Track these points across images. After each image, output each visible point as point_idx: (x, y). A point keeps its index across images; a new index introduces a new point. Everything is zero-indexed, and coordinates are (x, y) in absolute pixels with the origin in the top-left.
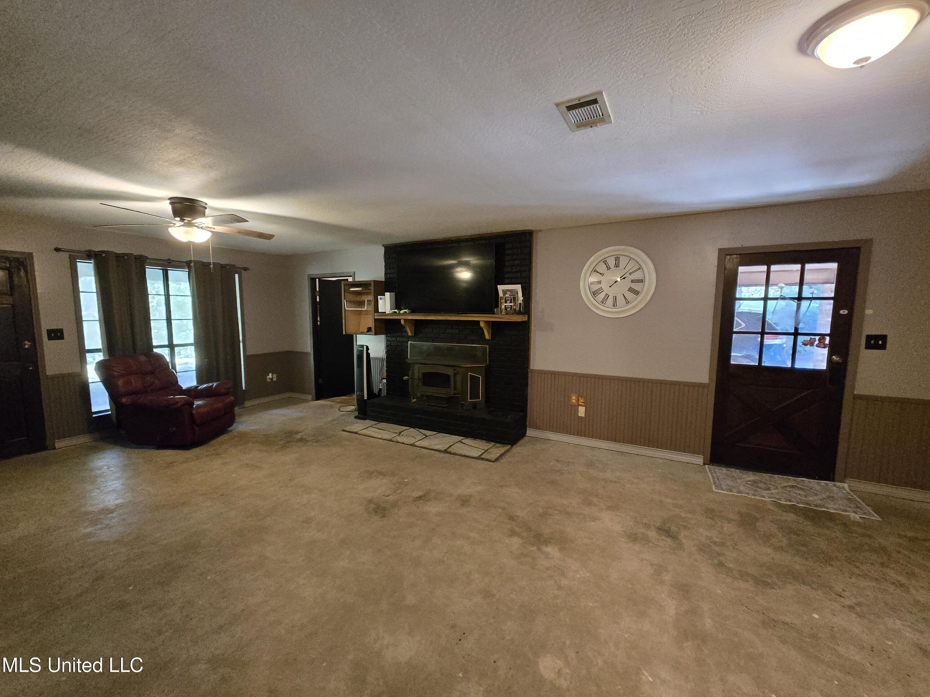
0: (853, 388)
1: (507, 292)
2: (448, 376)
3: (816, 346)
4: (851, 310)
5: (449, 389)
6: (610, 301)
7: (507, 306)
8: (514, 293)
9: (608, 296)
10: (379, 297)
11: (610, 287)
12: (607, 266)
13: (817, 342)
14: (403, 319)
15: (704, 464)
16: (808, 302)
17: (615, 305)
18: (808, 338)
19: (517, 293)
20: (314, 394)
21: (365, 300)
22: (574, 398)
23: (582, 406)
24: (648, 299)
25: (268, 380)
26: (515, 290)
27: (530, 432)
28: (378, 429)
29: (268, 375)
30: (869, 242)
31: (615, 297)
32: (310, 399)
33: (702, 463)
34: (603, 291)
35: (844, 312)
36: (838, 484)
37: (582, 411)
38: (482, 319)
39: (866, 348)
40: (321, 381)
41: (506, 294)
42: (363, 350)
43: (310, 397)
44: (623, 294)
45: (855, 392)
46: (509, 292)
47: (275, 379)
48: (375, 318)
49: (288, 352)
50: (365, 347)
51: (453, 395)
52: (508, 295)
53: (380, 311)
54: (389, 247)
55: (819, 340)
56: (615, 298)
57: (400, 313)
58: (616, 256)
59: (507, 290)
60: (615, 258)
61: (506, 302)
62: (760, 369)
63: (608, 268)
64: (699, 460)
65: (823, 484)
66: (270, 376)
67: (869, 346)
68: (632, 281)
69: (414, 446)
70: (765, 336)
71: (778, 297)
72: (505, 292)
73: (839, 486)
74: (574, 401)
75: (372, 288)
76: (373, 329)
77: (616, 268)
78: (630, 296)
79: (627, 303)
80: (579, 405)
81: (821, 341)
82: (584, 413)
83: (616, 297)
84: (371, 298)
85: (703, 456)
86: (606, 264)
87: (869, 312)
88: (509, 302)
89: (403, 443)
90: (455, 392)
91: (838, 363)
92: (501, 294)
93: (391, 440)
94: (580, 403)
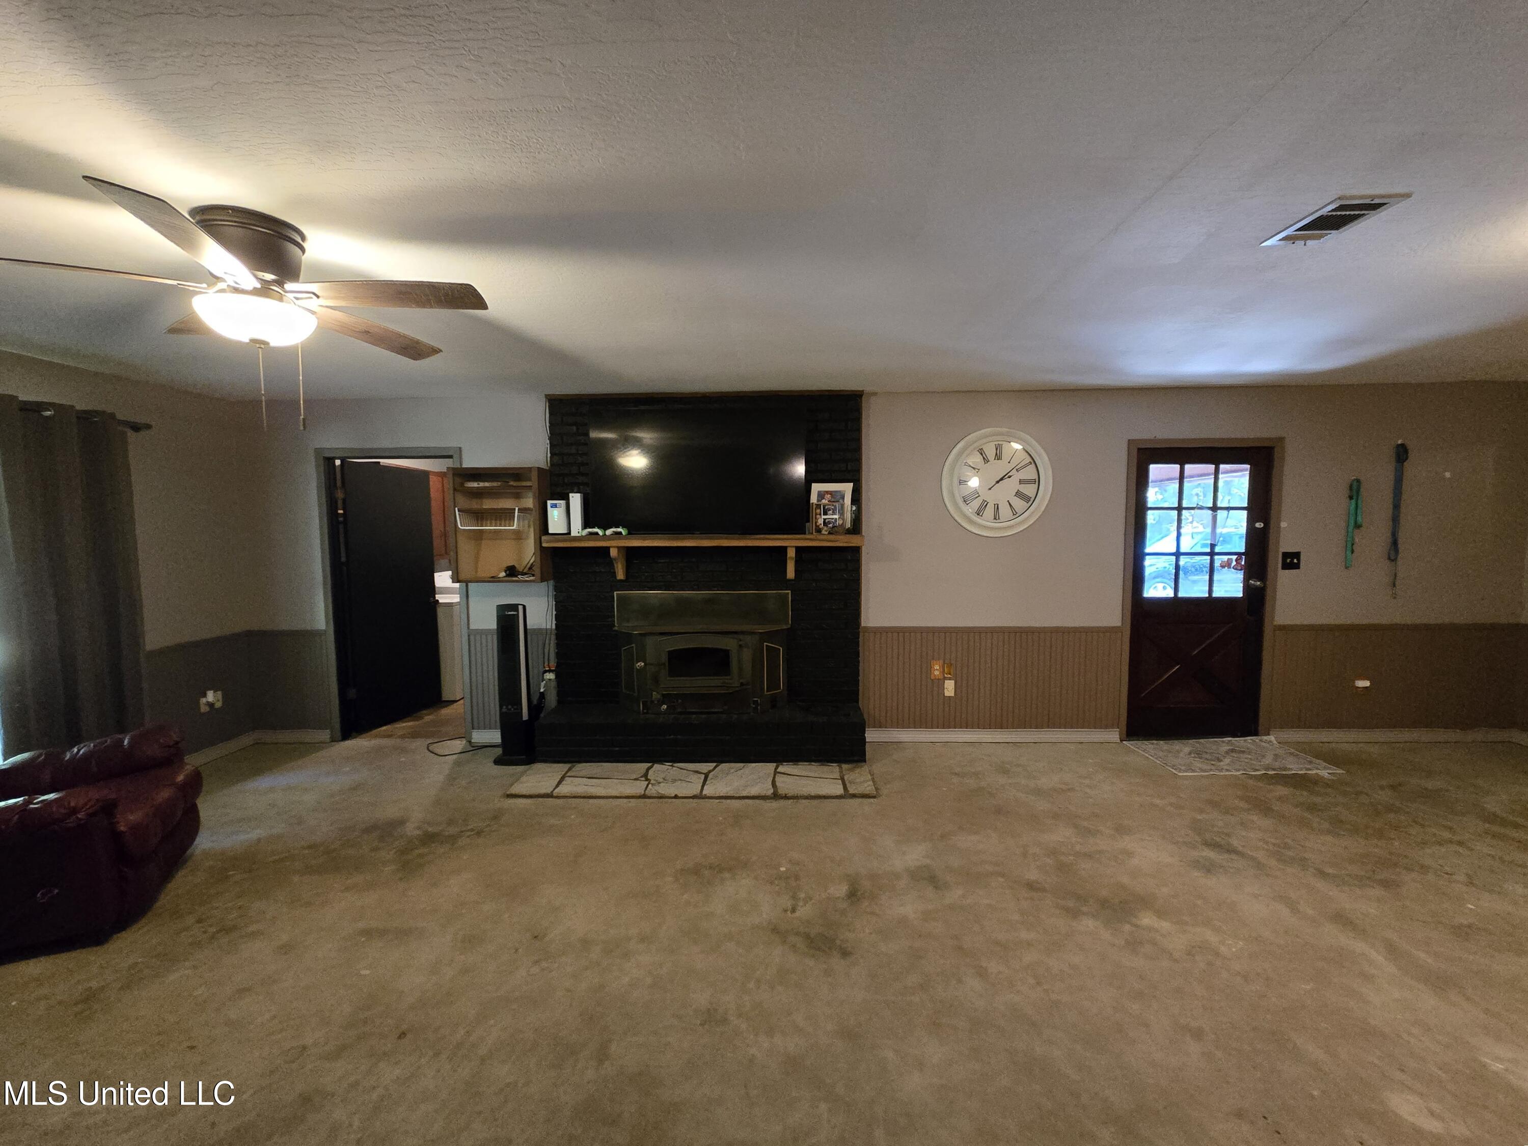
0: (1273, 618)
1: (826, 496)
2: (726, 653)
3: (1233, 568)
4: (1267, 524)
5: (728, 677)
6: (989, 512)
7: (827, 521)
8: (837, 497)
9: (986, 503)
10: (549, 502)
11: (990, 489)
12: (984, 458)
13: (1234, 563)
14: (614, 547)
15: (1121, 741)
16: (1225, 512)
17: (997, 518)
18: (1225, 558)
19: (843, 498)
20: (337, 726)
21: (515, 509)
22: (937, 667)
23: (950, 679)
24: (1043, 508)
25: (204, 709)
26: (840, 491)
27: (871, 735)
28: (589, 778)
29: (205, 695)
30: (1281, 439)
31: (996, 506)
32: (328, 740)
33: (1119, 740)
34: (979, 496)
35: (1259, 525)
36: (1265, 738)
37: (949, 688)
38: (790, 543)
39: (1282, 569)
40: (352, 693)
41: (824, 498)
42: (518, 615)
43: (325, 735)
44: (1008, 501)
45: (1275, 623)
46: (829, 496)
47: (218, 705)
48: (544, 545)
49: (249, 634)
50: (521, 608)
51: (737, 689)
52: (827, 502)
53: (550, 531)
54: (561, 400)
55: (1236, 560)
56: (997, 508)
57: (605, 535)
58: (997, 443)
59: (827, 492)
60: (996, 445)
61: (825, 513)
62: (1176, 602)
63: (986, 460)
64: (1114, 735)
65: (1249, 741)
66: (211, 696)
67: (1286, 566)
68: (1021, 482)
69: (703, 798)
70: (1181, 557)
71: (1195, 506)
72: (821, 495)
73: (1266, 740)
74: (937, 673)
75: (534, 482)
76: (537, 570)
77: (996, 461)
78: (1019, 504)
79: (1014, 515)
80: (945, 678)
81: (1238, 561)
82: (953, 690)
83: (998, 505)
84: (529, 502)
85: (1118, 730)
86: (982, 454)
87: (1283, 525)
88: (831, 512)
89: (676, 797)
90: (741, 681)
91: (1257, 588)
92: (814, 499)
93: (644, 796)
94: (946, 676)
